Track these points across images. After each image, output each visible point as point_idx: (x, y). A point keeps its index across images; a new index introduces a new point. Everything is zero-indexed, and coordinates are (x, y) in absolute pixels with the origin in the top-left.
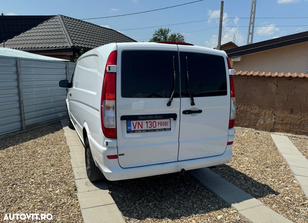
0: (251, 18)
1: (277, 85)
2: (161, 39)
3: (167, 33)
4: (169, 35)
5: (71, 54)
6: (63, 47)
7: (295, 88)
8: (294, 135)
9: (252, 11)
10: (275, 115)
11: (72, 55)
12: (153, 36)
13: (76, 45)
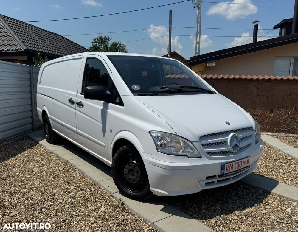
0: (200, 28)
1: (257, 87)
3: (108, 42)
4: (110, 43)
5: (25, 58)
6: (13, 50)
7: (274, 89)
8: (275, 134)
9: (198, 22)
10: (256, 116)
13: (29, 48)
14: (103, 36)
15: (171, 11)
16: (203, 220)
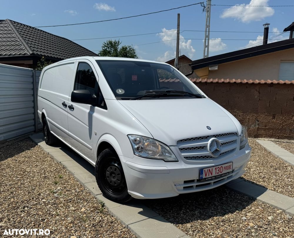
0: (209, 31)
1: (259, 92)
2: (111, 52)
3: (118, 46)
4: (120, 47)
5: (31, 62)
6: (19, 54)
7: (276, 94)
8: (277, 140)
9: (207, 25)
10: (258, 121)
11: (32, 64)
12: (102, 48)
13: (35, 53)
14: (113, 41)
15: (179, 15)
16: (179, 225)
